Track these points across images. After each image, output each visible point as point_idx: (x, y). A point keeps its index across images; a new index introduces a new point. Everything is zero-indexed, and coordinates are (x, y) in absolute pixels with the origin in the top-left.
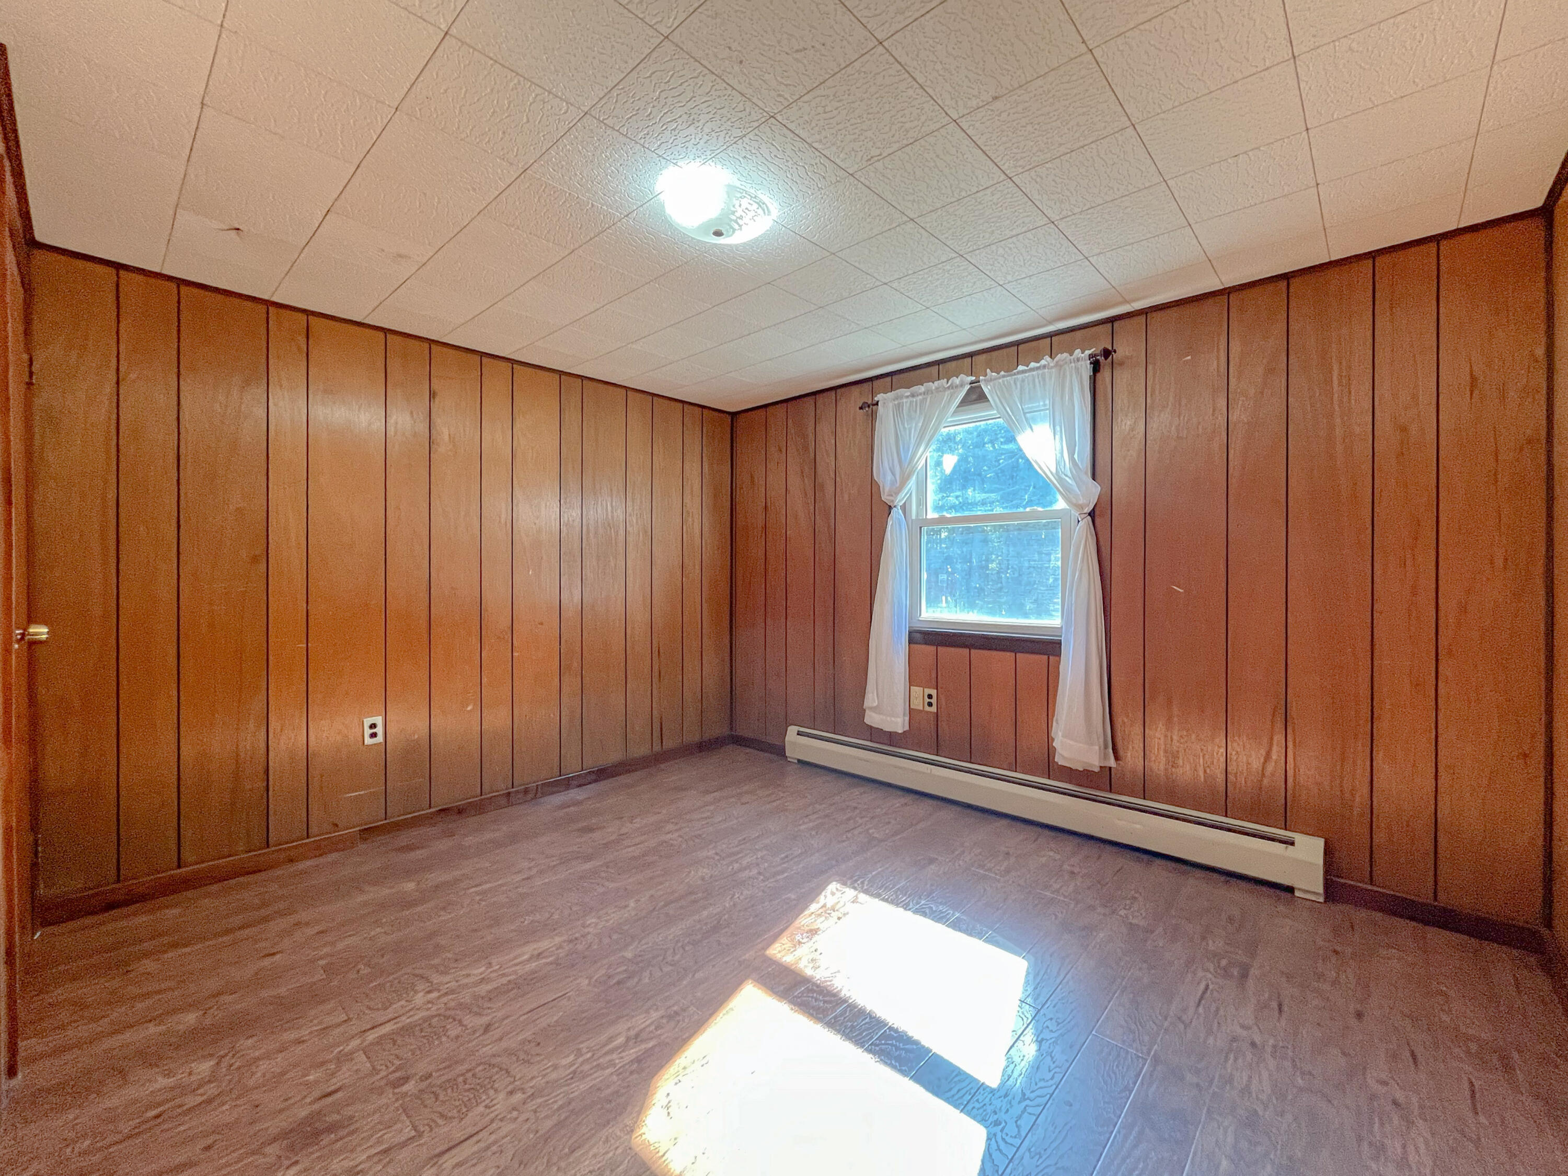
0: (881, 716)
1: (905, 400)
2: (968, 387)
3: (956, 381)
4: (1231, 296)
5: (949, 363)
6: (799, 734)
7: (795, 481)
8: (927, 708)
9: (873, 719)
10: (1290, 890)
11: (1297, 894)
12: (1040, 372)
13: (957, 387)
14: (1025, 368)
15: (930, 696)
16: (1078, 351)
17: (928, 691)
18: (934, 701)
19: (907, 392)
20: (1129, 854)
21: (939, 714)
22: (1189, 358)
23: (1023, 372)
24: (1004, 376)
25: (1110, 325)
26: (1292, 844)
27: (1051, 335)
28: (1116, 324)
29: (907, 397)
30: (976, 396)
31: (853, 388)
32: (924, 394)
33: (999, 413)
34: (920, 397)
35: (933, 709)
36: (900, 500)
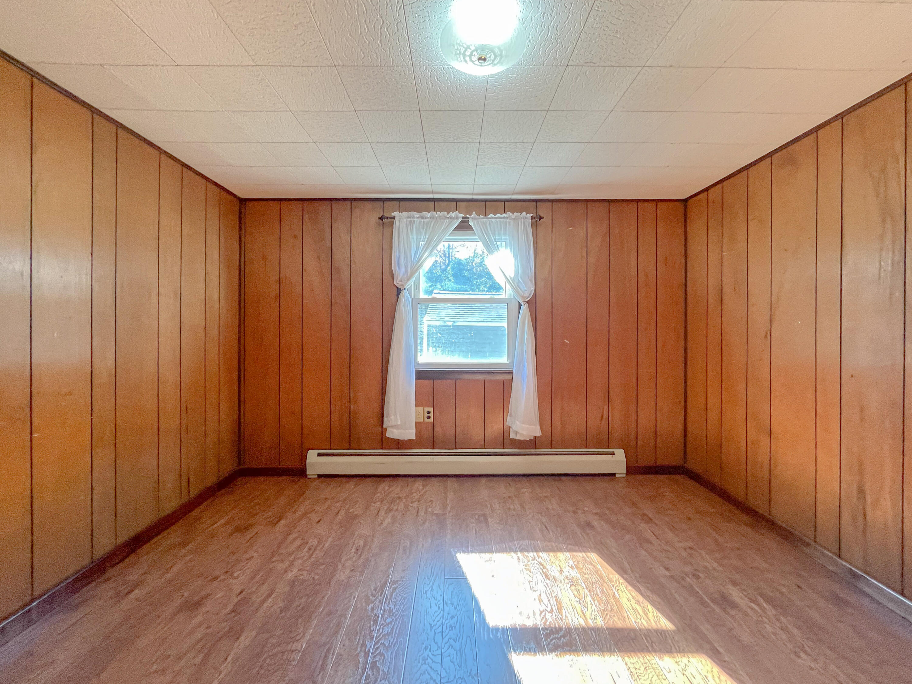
0: (400, 431)
1: (416, 220)
2: (460, 220)
3: (453, 214)
4: (588, 203)
5: (442, 202)
6: (319, 455)
7: (311, 264)
8: (427, 420)
9: (393, 433)
10: (614, 475)
11: (617, 476)
12: (505, 220)
13: (454, 218)
14: (493, 216)
15: (429, 412)
16: (524, 213)
17: (427, 409)
18: (431, 415)
19: (417, 215)
20: (551, 478)
21: (434, 422)
22: (571, 228)
23: (492, 218)
24: (481, 218)
25: (535, 203)
26: (614, 454)
27: (505, 201)
28: (538, 203)
29: (418, 218)
30: (464, 226)
31: (366, 203)
32: (431, 218)
33: (480, 239)
34: (428, 220)
35: (431, 420)
36: (407, 287)
